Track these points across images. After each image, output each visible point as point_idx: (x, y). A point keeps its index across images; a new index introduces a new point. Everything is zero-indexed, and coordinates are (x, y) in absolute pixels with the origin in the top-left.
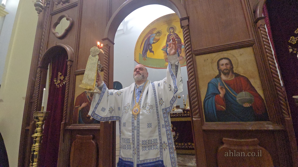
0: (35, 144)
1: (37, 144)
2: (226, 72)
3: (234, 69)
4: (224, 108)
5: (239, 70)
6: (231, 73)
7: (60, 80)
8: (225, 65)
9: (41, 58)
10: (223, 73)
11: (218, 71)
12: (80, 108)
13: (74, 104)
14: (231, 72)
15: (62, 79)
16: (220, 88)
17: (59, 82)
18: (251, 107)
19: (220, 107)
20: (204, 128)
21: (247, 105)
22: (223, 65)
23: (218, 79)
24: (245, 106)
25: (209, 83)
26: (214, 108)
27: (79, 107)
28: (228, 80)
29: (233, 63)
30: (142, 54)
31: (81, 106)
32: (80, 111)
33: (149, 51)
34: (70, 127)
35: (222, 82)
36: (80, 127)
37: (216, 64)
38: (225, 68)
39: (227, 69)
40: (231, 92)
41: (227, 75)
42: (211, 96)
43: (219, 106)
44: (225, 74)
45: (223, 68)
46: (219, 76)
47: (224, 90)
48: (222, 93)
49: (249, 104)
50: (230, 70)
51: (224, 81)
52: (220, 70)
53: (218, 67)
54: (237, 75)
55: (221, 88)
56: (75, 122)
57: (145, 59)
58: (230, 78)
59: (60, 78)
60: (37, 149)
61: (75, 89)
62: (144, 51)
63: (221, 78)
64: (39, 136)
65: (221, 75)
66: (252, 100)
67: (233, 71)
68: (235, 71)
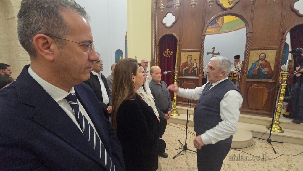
3: (266, 58)
5: (268, 59)
6: (264, 60)
11: (258, 59)
18: (267, 74)
19: (255, 73)
20: (247, 80)
21: (266, 73)
22: (261, 56)
23: (257, 62)
25: (253, 63)
26: (252, 73)
27: (184, 68)
28: (261, 63)
29: (266, 56)
32: (184, 71)
35: (259, 64)
37: (259, 55)
40: (261, 68)
42: (252, 69)
44: (261, 60)
45: (261, 57)
46: (258, 61)
47: (259, 67)
48: (257, 68)
50: (264, 59)
52: (259, 58)
53: (259, 57)
54: (266, 61)
55: (258, 66)
58: (263, 62)
59: (168, 52)
61: (181, 60)
63: (259, 62)
66: (268, 71)
67: (265, 60)
68: (266, 60)
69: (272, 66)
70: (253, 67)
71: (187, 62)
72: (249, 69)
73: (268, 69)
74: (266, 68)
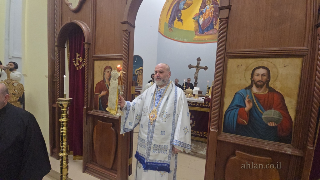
0: (62, 128)
1: (64, 128)
2: (260, 84)
3: (270, 83)
4: (246, 122)
5: (276, 85)
6: (265, 87)
7: (79, 62)
8: (260, 75)
9: (57, 35)
10: (255, 85)
11: (250, 82)
12: (100, 96)
13: (94, 91)
14: (265, 85)
15: (81, 61)
16: (247, 101)
17: (78, 64)
18: (276, 127)
19: (242, 121)
21: (272, 124)
22: (258, 75)
23: (248, 91)
24: (270, 125)
25: (236, 94)
27: (99, 94)
28: (259, 94)
30: (168, 23)
31: (100, 93)
32: (100, 98)
33: (177, 20)
34: (91, 112)
35: (252, 95)
36: (101, 114)
38: (260, 79)
39: (262, 81)
40: (258, 108)
41: (260, 87)
42: (236, 108)
43: (241, 119)
45: (257, 78)
46: (250, 87)
47: (251, 104)
48: (248, 107)
49: (275, 123)
50: (265, 83)
51: (253, 93)
52: (253, 81)
53: (252, 77)
55: (249, 102)
56: (96, 109)
57: (171, 30)
59: (79, 59)
60: (65, 131)
61: (94, 75)
62: (171, 20)
63: (251, 90)
64: (65, 121)
65: (252, 87)
66: (279, 119)
67: (268, 84)
68: (271, 84)
69: (291, 104)
70: (238, 105)
71: (104, 81)
72: (225, 108)
73: (277, 112)
74: (273, 110)
